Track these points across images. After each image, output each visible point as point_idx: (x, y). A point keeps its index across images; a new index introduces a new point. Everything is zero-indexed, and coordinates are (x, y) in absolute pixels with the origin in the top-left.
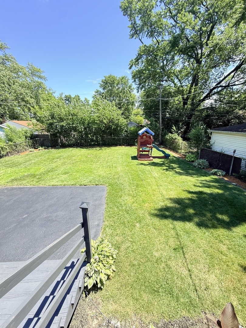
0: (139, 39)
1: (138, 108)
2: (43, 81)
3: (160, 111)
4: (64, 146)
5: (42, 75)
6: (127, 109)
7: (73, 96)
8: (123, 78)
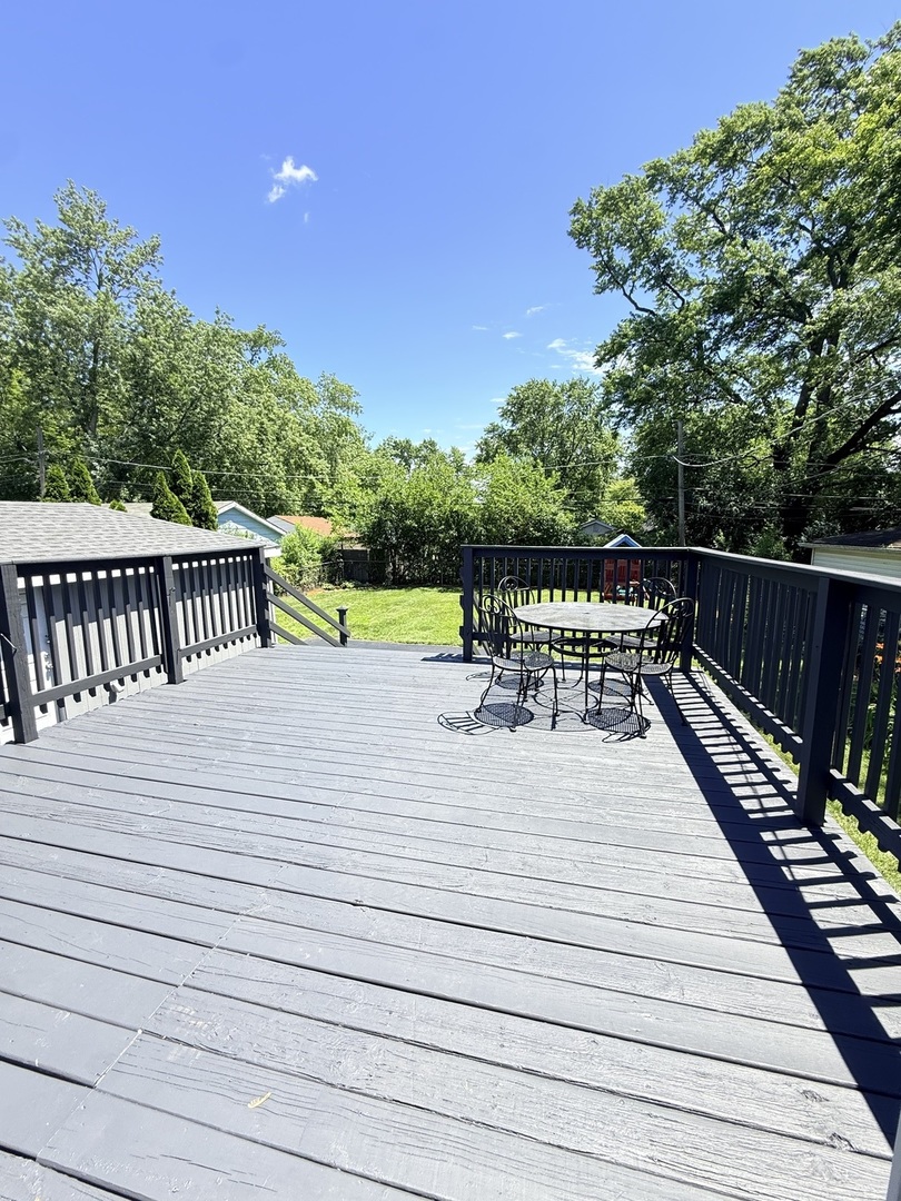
0: (625, 294)
1: (626, 476)
2: (353, 418)
3: (680, 490)
4: (400, 583)
5: (353, 400)
6: (590, 482)
7: (416, 443)
8: (573, 386)
